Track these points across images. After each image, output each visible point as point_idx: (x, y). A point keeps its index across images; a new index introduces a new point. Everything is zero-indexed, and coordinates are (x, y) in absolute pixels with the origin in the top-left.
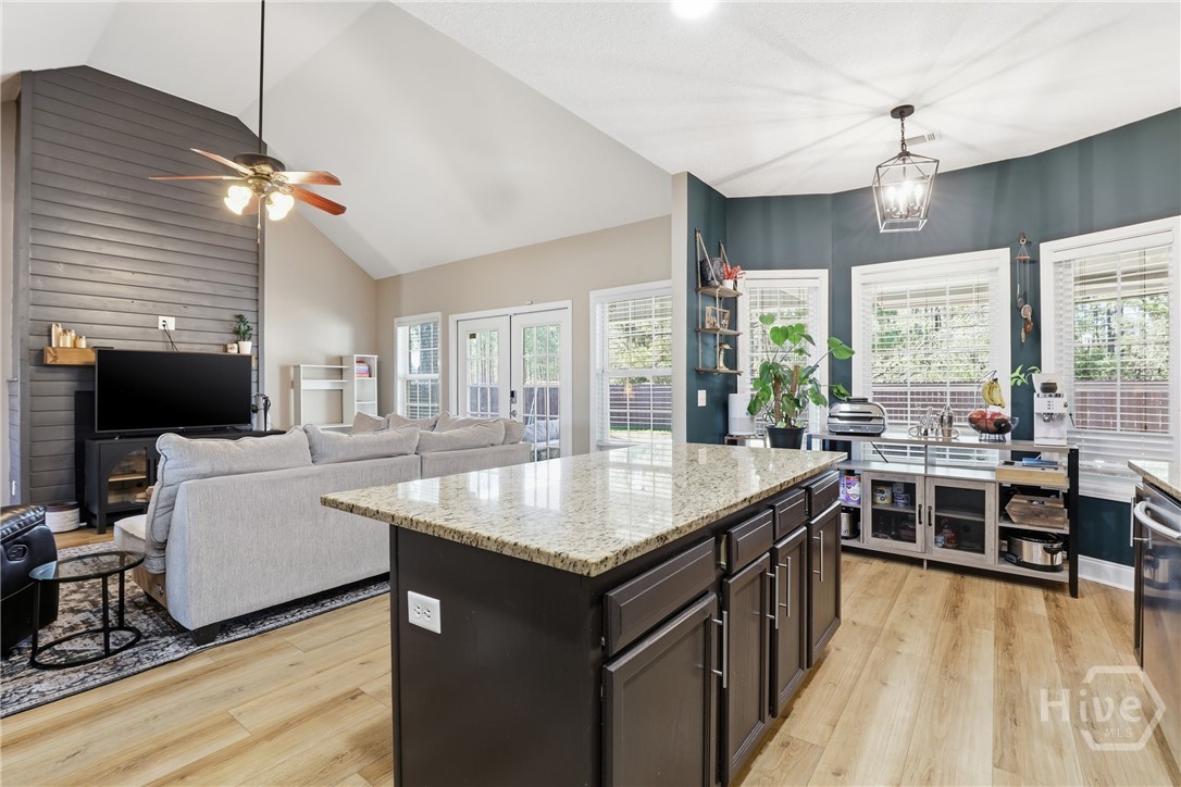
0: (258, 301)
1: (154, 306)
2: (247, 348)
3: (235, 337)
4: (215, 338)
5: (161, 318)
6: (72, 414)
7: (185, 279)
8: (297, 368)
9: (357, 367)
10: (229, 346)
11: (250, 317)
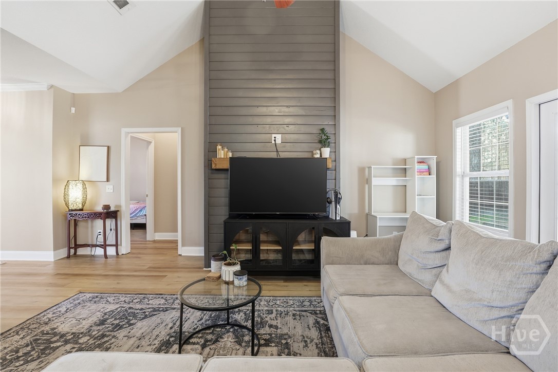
0: (335, 117)
1: (270, 128)
2: (326, 152)
3: (320, 145)
4: (305, 147)
5: (274, 136)
6: (227, 199)
7: (287, 106)
8: (370, 168)
9: (418, 167)
10: (314, 152)
11: (329, 130)
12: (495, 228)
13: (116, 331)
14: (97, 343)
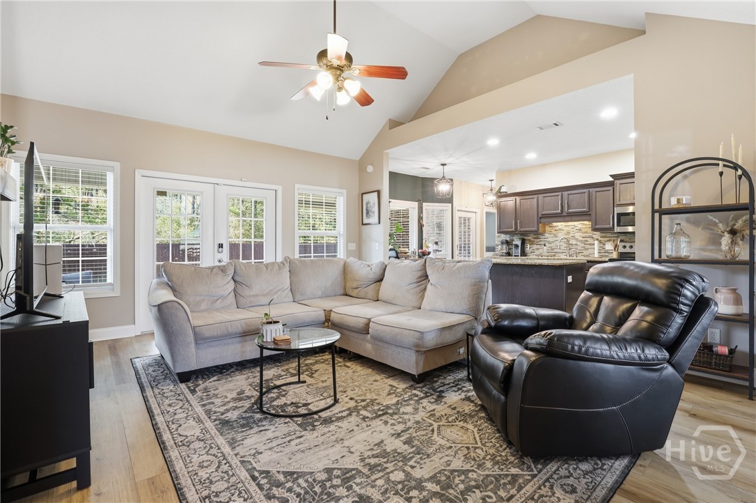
12: (92, 283)
13: (353, 469)
14: (385, 460)
